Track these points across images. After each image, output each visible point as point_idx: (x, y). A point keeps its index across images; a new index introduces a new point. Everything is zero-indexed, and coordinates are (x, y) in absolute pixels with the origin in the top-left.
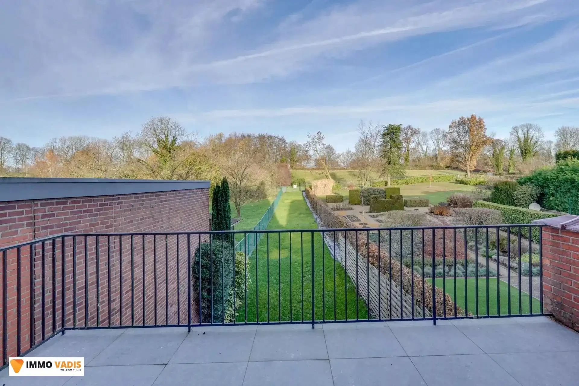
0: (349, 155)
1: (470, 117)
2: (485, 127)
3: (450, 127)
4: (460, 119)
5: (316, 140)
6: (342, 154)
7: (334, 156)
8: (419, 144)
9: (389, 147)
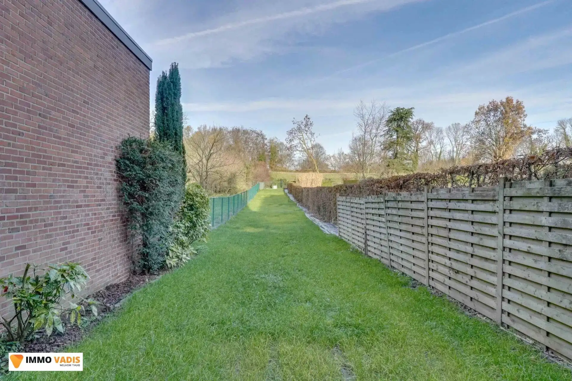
0: (342, 158)
1: (504, 100)
2: (525, 113)
3: (476, 114)
4: (490, 103)
5: (303, 127)
6: (333, 156)
7: (323, 156)
8: (431, 143)
9: (395, 137)
